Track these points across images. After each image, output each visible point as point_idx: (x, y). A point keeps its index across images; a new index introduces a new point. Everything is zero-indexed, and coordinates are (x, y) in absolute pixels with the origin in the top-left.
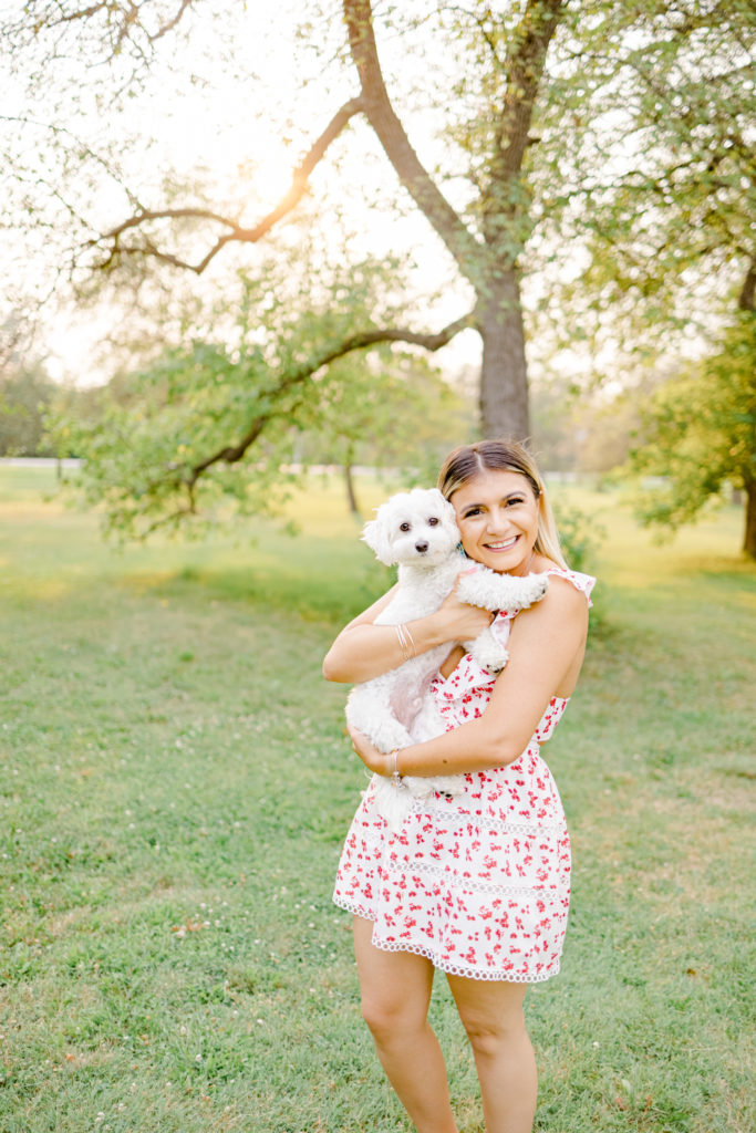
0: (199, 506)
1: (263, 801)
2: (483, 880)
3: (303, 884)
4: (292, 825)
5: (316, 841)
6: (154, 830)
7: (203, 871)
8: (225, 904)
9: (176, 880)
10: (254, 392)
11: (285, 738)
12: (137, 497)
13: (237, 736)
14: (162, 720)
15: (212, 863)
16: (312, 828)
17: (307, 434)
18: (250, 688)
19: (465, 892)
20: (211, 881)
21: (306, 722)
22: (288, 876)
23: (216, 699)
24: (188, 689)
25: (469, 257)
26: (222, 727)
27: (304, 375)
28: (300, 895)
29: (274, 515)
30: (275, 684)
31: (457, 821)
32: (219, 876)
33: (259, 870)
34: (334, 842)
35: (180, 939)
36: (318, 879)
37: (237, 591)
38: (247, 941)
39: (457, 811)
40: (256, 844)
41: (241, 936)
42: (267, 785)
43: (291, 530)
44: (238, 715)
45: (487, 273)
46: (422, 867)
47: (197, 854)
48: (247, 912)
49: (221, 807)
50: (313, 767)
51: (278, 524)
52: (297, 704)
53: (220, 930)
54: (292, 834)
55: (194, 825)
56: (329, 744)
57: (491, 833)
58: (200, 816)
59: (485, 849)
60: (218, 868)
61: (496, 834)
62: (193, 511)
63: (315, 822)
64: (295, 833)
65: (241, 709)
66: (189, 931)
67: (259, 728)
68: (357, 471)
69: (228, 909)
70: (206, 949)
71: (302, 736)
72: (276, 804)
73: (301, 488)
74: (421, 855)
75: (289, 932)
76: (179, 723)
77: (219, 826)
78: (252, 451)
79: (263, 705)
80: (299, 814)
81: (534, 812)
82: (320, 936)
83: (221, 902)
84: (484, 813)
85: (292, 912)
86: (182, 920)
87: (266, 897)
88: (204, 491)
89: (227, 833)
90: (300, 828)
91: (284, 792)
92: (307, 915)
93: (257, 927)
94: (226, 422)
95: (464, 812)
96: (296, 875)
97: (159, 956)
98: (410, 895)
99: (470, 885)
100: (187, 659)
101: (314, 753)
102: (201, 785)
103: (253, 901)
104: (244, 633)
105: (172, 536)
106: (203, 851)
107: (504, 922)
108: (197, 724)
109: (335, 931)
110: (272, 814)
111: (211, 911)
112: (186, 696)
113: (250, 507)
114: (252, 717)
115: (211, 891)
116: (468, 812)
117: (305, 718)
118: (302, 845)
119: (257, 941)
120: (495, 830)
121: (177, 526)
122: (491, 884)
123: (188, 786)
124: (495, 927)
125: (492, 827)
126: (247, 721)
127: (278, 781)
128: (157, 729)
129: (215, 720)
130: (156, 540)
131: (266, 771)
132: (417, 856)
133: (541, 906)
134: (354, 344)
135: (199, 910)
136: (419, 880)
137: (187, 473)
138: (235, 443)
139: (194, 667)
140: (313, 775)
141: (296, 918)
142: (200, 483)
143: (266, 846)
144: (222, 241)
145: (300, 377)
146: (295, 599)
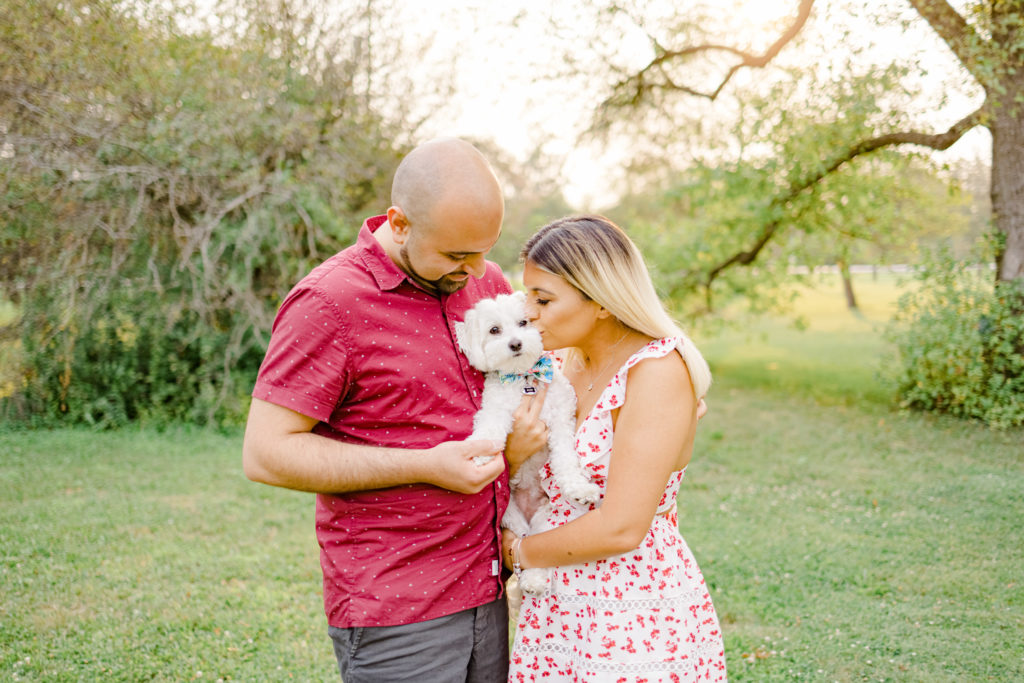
0: (715, 305)
1: (807, 558)
2: (604, 660)
3: (854, 629)
4: (836, 579)
5: (859, 594)
6: (713, 577)
7: (762, 612)
8: (786, 639)
9: (739, 617)
10: (766, 201)
11: (818, 506)
13: (774, 503)
14: (704, 488)
15: (769, 606)
16: (855, 584)
17: (814, 237)
18: (780, 462)
19: (588, 673)
20: (770, 620)
21: (836, 493)
22: (840, 621)
23: (748, 472)
24: (724, 462)
25: (981, 58)
26: (758, 495)
27: (814, 181)
28: (853, 637)
29: (782, 312)
30: (802, 460)
31: (577, 603)
32: (778, 616)
33: (812, 614)
34: (878, 596)
35: (751, 664)
36: (868, 626)
37: (755, 381)
38: (811, 671)
39: (575, 593)
40: (805, 594)
41: (805, 666)
42: (808, 545)
43: (800, 325)
44: (771, 486)
45: (1001, 71)
46: (553, 647)
47: (754, 598)
48: (807, 647)
49: (770, 561)
50: (848, 531)
51: (788, 319)
52: (826, 477)
53: (785, 659)
54: (836, 587)
55: (746, 574)
56: (861, 513)
57: (606, 614)
58: (751, 567)
59: (602, 630)
60: (774, 611)
61: (611, 614)
62: (710, 310)
63: (857, 578)
64: (838, 587)
65: (773, 481)
66: (758, 658)
67: (793, 497)
68: (854, 270)
69: (788, 643)
70: (775, 673)
71: (834, 506)
72: (818, 562)
73: (809, 285)
74: (552, 636)
75: (848, 666)
76: (719, 490)
77: (770, 577)
78: (763, 254)
79: (793, 478)
80: (841, 571)
81: (655, 585)
82: (877, 673)
83: (782, 638)
84: (598, 594)
85: (848, 650)
86: (750, 649)
87: (821, 636)
88: (719, 292)
89: (777, 583)
90: (843, 583)
91: (825, 551)
92: (863, 654)
93: (818, 660)
94: (740, 228)
95: (581, 594)
96: (846, 621)
97: (736, 674)
98: (544, 675)
99: (592, 666)
100: (718, 438)
101: (848, 520)
102: (749, 542)
103: (810, 639)
104: (765, 416)
106: (759, 595)
108: (737, 491)
109: (891, 670)
110: (816, 569)
111: (775, 643)
112: (723, 469)
113: (759, 305)
114: (784, 488)
115: (771, 629)
116: (586, 594)
117: (835, 490)
118: (848, 596)
119: (820, 671)
120: (610, 610)
121: (694, 324)
122: (612, 663)
123: (736, 543)
125: (607, 608)
126: (782, 491)
127: (818, 542)
128: (702, 495)
129: (751, 489)
131: (805, 533)
132: (547, 637)
134: (862, 149)
135: (763, 642)
136: (551, 660)
137: (704, 277)
138: (747, 248)
139: (725, 444)
140: (851, 539)
141: (852, 655)
142: (716, 284)
143: (815, 595)
144: (734, 70)
145: (809, 183)
146: (808, 387)
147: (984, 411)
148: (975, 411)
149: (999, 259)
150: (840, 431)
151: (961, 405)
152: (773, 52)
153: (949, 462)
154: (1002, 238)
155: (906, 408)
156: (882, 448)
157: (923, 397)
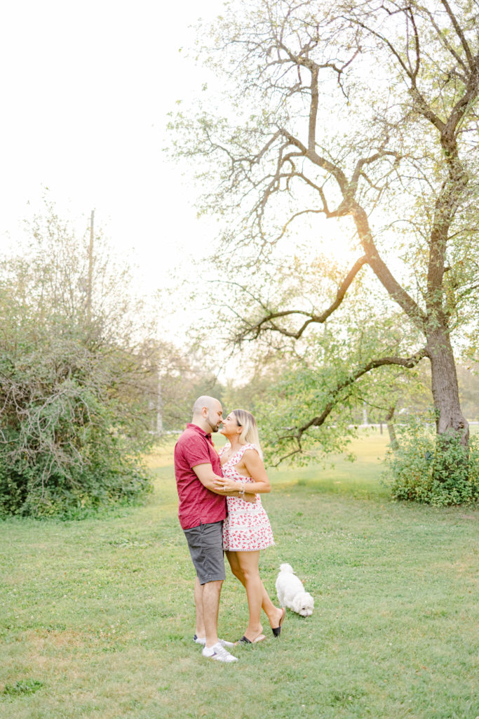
0: (303, 448)
10: (326, 392)
11: (340, 539)
12: (273, 446)
14: (290, 534)
17: (355, 410)
18: (327, 523)
21: (349, 534)
23: (312, 527)
24: (300, 524)
26: (314, 536)
27: (350, 382)
29: (342, 451)
30: (338, 522)
37: (326, 489)
43: (351, 458)
44: (321, 533)
51: (344, 455)
52: (347, 529)
56: (358, 541)
62: (300, 451)
65: (322, 530)
67: (330, 536)
71: (347, 538)
73: (355, 437)
78: (327, 419)
79: (332, 529)
88: (306, 441)
91: (338, 553)
94: (313, 407)
100: (300, 515)
105: (291, 464)
107: (240, 536)
108: (304, 535)
112: (299, 527)
113: (329, 448)
121: (293, 459)
124: (237, 538)
126: (325, 534)
128: (288, 536)
130: (283, 467)
133: (250, 531)
137: (297, 432)
138: (319, 416)
139: (303, 517)
142: (304, 436)
144: (307, 323)
145: (347, 383)
146: (352, 491)
147: (430, 499)
148: (426, 499)
149: (437, 422)
150: (360, 511)
151: (420, 497)
152: (329, 313)
153: (406, 522)
154: (437, 412)
155: (395, 499)
156: (378, 517)
157: (402, 493)
